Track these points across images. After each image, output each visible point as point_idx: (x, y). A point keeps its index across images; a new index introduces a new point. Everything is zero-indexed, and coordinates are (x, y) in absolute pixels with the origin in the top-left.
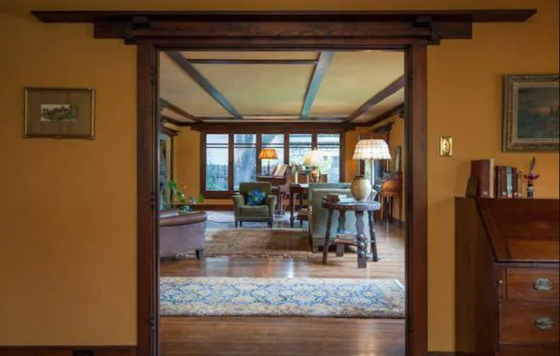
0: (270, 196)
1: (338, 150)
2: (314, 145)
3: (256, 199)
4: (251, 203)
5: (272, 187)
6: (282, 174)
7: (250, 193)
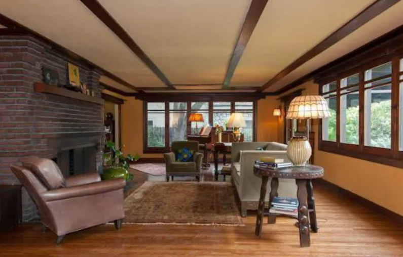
0: (198, 153)
1: (252, 114)
2: (233, 110)
3: (185, 156)
4: (181, 160)
5: (199, 145)
6: (207, 134)
7: (180, 151)
